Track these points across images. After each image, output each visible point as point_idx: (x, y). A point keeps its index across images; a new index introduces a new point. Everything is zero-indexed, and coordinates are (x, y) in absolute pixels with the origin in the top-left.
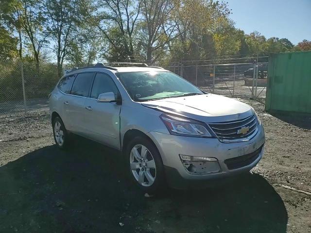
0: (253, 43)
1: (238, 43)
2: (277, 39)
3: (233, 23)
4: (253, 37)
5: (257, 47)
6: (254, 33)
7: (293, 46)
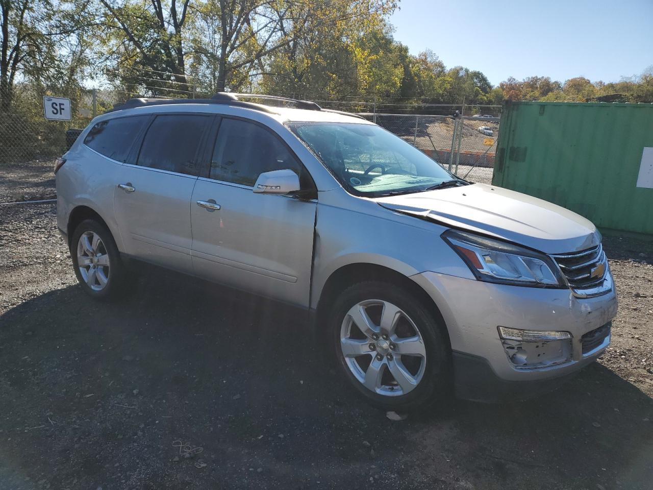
0: (424, 75)
1: (399, 71)
2: (467, 71)
3: (391, 29)
4: (424, 62)
5: (431, 83)
6: (425, 55)
7: (490, 87)
